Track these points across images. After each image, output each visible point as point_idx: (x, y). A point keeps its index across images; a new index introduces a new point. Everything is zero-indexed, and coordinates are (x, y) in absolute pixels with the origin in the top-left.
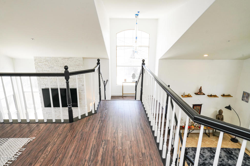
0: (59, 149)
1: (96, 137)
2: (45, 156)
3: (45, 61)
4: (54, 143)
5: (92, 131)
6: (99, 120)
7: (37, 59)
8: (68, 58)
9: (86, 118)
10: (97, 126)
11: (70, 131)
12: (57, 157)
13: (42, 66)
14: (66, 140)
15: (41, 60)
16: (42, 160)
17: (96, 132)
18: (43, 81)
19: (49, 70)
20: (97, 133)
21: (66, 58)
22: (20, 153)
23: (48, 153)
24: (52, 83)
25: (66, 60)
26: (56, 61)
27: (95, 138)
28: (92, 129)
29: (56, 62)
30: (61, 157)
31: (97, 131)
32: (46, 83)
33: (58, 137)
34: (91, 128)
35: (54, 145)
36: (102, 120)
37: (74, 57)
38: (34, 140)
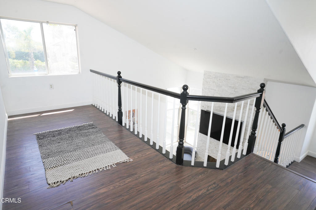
0: (133, 188)
1: (183, 204)
2: (117, 186)
3: (215, 78)
4: (138, 177)
5: (188, 192)
6: (214, 183)
7: (207, 74)
8: (242, 77)
9: (201, 168)
10: (201, 190)
11: (165, 174)
12: (123, 195)
14: (151, 183)
16: (111, 188)
17: (190, 197)
20: (190, 200)
22: (110, 168)
23: (122, 185)
25: (240, 79)
27: (179, 205)
28: (190, 189)
29: (227, 81)
30: (125, 198)
31: (194, 197)
33: (149, 173)
34: (191, 186)
35: (136, 180)
36: (218, 185)
38: (130, 162)
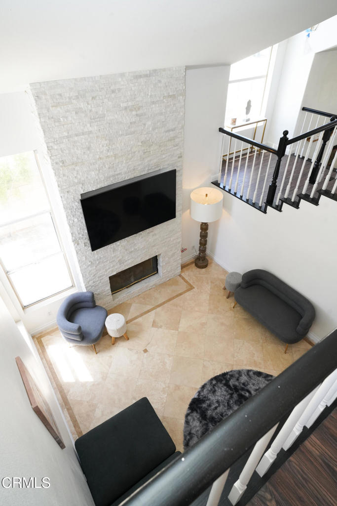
3: (77, 97)
7: (45, 94)
8: (146, 76)
13: (67, 118)
15: (60, 95)
18: (75, 173)
19: (91, 129)
21: (140, 76)
24: (101, 171)
25: (142, 80)
26: (113, 91)
29: (113, 95)
32: (83, 179)
37: (164, 70)
